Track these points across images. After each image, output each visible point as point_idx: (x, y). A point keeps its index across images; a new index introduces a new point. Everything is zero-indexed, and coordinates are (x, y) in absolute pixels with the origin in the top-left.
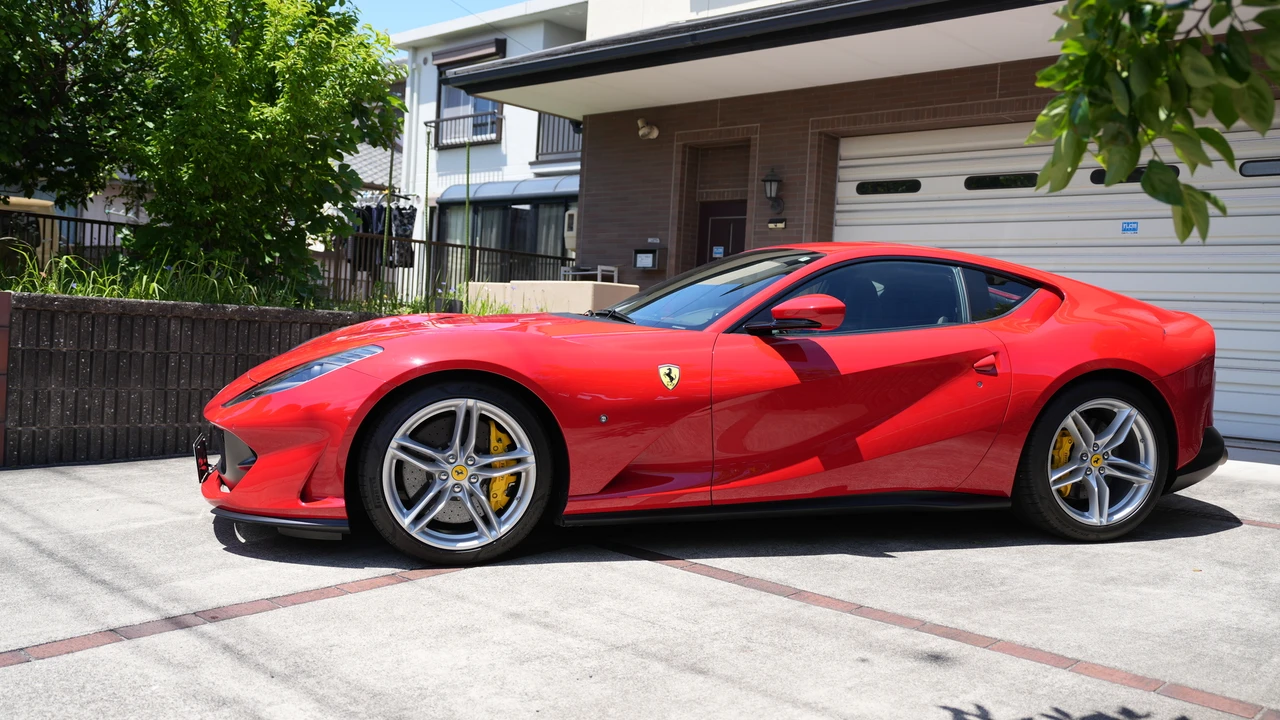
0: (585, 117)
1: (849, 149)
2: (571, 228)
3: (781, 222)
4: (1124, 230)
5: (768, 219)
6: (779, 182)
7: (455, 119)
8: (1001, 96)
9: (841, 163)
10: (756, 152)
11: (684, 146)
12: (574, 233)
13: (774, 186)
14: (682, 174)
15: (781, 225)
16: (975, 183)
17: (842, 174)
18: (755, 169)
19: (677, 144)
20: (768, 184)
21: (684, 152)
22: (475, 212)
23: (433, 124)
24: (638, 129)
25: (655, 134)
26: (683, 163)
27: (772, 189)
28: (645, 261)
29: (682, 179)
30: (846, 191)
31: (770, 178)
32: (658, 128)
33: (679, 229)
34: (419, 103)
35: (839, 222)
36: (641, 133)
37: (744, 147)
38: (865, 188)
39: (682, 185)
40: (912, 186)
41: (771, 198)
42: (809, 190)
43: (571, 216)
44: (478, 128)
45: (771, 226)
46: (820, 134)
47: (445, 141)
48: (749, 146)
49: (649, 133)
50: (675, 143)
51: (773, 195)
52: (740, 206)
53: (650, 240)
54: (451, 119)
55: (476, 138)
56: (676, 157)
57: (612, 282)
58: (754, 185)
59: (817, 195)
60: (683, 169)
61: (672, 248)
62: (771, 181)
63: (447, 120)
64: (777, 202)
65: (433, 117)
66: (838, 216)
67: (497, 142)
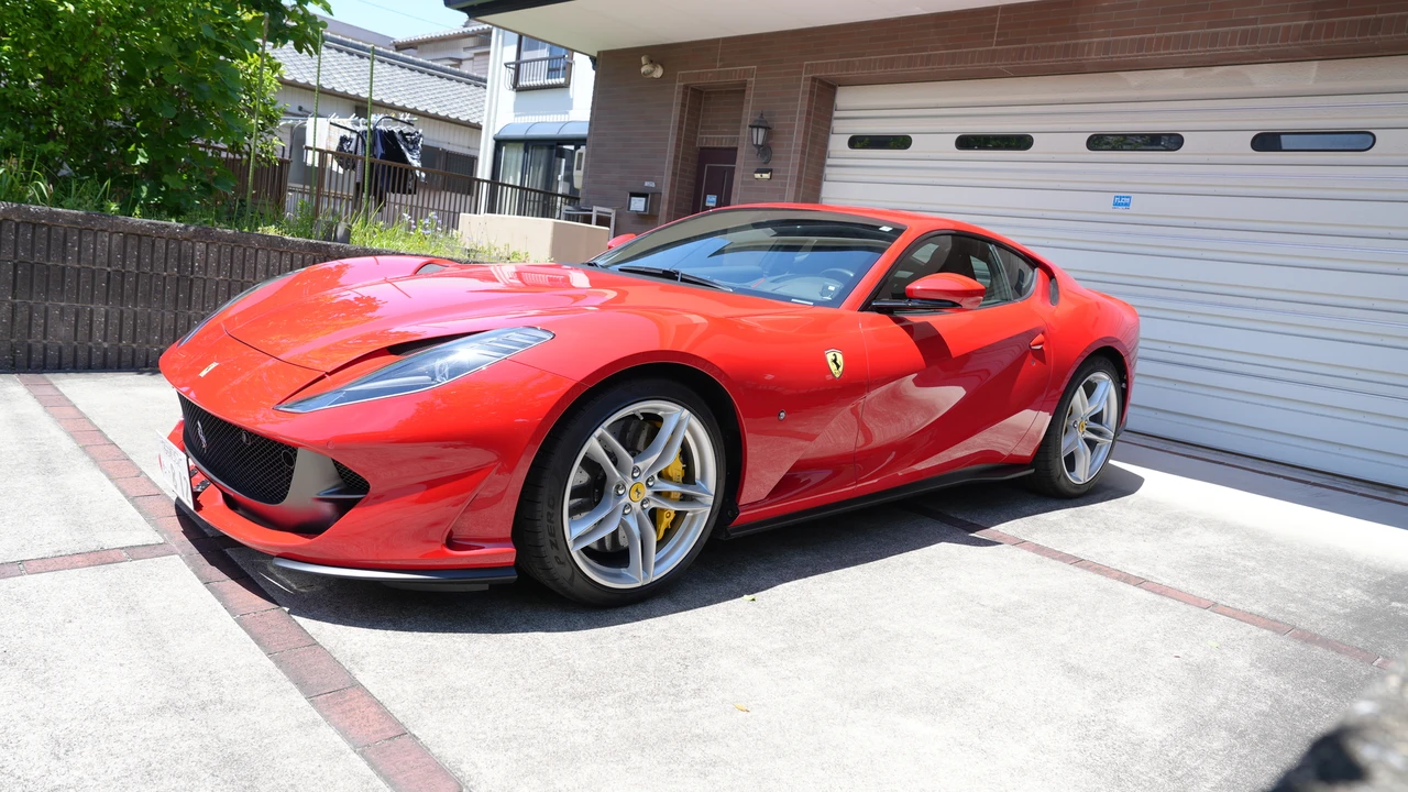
0: (599, 53)
1: (846, 98)
2: (579, 168)
3: (766, 172)
4: (1116, 204)
5: (755, 168)
6: (767, 128)
7: (534, 61)
8: (998, 44)
9: (836, 114)
10: (750, 96)
11: (686, 87)
12: (581, 173)
13: (761, 132)
14: (682, 117)
15: (766, 176)
16: (965, 142)
17: (837, 125)
18: (749, 115)
19: (679, 84)
20: (755, 130)
21: (685, 94)
22: (526, 150)
23: (513, 66)
24: (642, 66)
25: (658, 73)
26: (683, 105)
27: (759, 136)
28: (638, 204)
29: (681, 122)
30: (838, 144)
31: (756, 124)
32: (662, 66)
33: (674, 174)
34: (503, 45)
35: (828, 177)
36: (643, 70)
37: (739, 91)
38: (857, 142)
39: (680, 128)
40: (902, 142)
41: (757, 145)
42: (797, 139)
43: (580, 155)
44: (552, 71)
45: (758, 176)
46: (814, 79)
47: (522, 83)
48: (744, 91)
49: (652, 72)
50: (678, 84)
51: (760, 143)
52: (730, 154)
53: (647, 184)
54: (531, 61)
55: (550, 82)
56: (677, 99)
57: (590, 223)
58: (745, 132)
59: (804, 146)
60: (682, 111)
61: (666, 193)
62: (758, 127)
63: (527, 62)
64: (765, 150)
65: (513, 59)
66: (827, 170)
67: (566, 86)
